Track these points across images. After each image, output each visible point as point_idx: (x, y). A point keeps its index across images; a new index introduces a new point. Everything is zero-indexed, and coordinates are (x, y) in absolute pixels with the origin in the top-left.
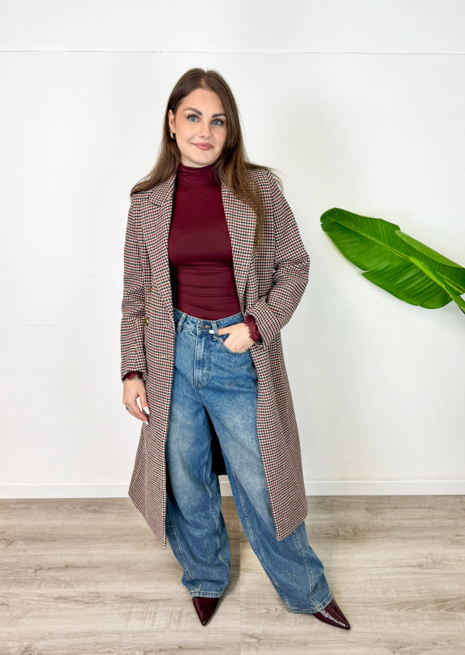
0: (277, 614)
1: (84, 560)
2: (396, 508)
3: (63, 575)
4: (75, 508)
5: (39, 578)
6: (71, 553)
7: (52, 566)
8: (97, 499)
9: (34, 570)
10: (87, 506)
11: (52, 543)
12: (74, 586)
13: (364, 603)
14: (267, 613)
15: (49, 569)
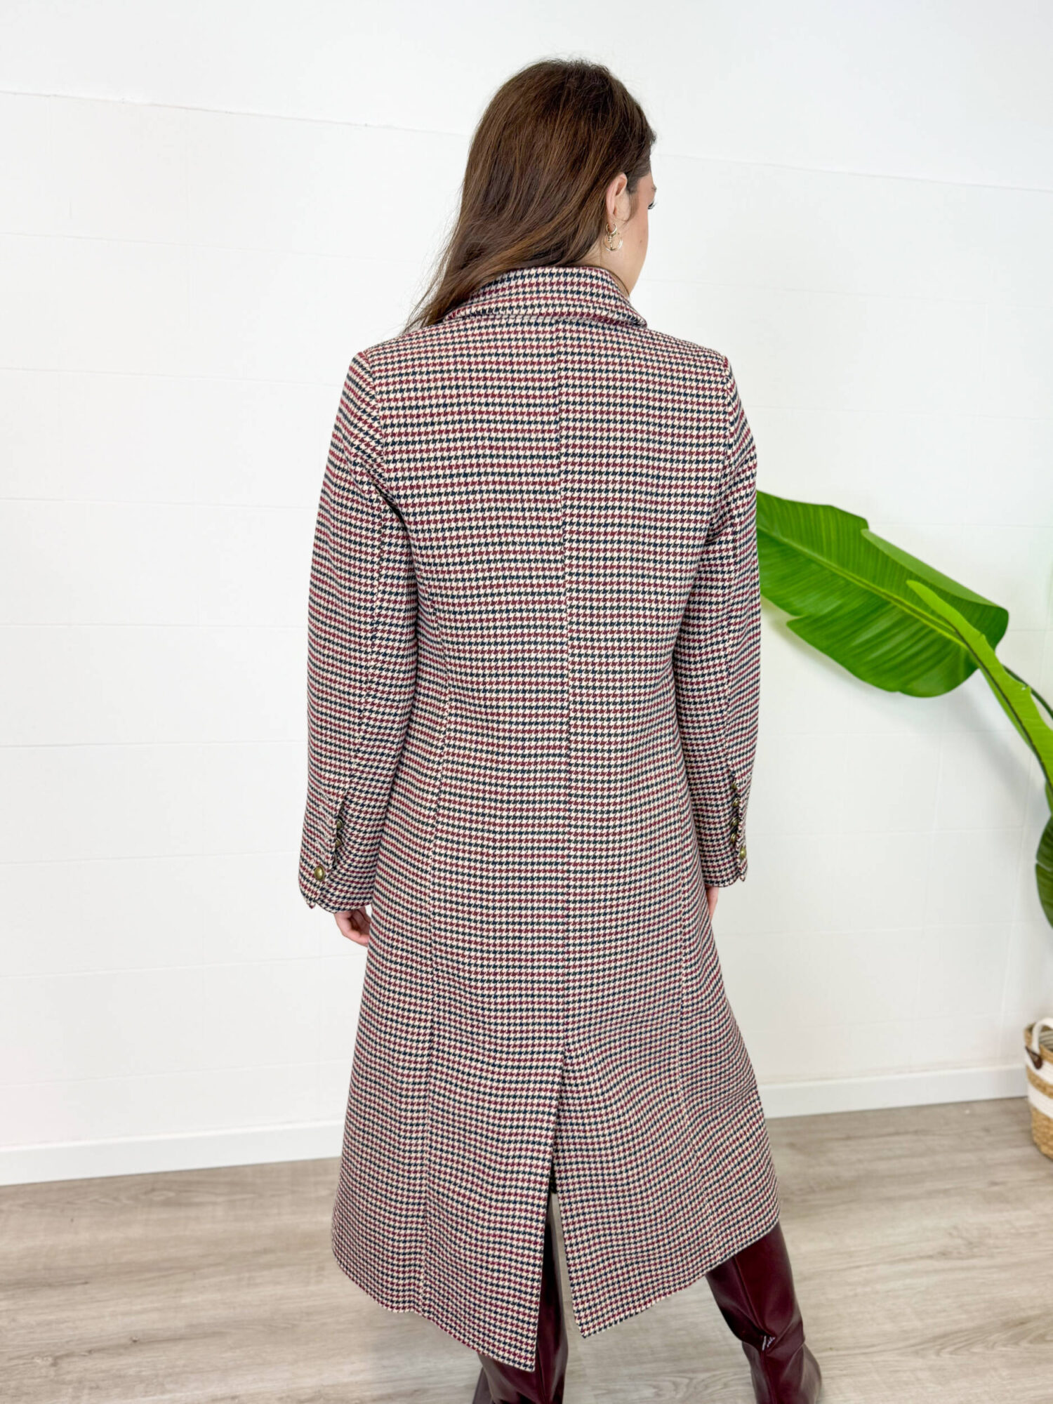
0: (679, 1396)
1: (178, 1322)
2: (848, 1138)
3: (130, 1363)
4: (116, 1199)
5: (68, 1377)
6: (138, 1307)
7: (94, 1345)
8: (166, 1173)
9: (50, 1360)
10: (146, 1193)
11: (79, 1288)
12: (169, 1387)
13: (860, 1347)
14: (658, 1395)
15: (90, 1352)
